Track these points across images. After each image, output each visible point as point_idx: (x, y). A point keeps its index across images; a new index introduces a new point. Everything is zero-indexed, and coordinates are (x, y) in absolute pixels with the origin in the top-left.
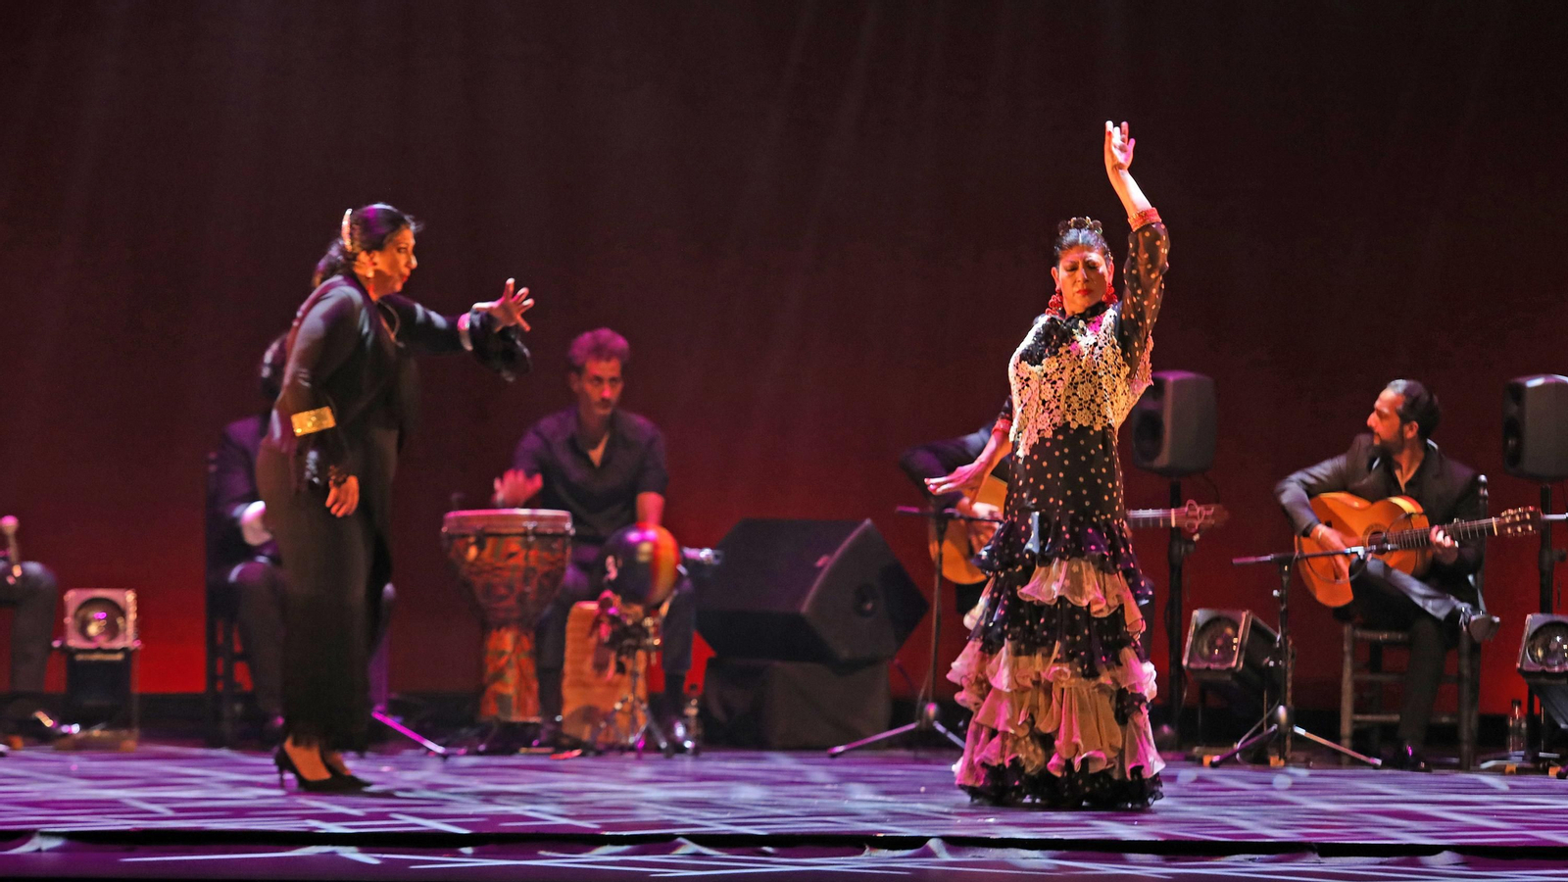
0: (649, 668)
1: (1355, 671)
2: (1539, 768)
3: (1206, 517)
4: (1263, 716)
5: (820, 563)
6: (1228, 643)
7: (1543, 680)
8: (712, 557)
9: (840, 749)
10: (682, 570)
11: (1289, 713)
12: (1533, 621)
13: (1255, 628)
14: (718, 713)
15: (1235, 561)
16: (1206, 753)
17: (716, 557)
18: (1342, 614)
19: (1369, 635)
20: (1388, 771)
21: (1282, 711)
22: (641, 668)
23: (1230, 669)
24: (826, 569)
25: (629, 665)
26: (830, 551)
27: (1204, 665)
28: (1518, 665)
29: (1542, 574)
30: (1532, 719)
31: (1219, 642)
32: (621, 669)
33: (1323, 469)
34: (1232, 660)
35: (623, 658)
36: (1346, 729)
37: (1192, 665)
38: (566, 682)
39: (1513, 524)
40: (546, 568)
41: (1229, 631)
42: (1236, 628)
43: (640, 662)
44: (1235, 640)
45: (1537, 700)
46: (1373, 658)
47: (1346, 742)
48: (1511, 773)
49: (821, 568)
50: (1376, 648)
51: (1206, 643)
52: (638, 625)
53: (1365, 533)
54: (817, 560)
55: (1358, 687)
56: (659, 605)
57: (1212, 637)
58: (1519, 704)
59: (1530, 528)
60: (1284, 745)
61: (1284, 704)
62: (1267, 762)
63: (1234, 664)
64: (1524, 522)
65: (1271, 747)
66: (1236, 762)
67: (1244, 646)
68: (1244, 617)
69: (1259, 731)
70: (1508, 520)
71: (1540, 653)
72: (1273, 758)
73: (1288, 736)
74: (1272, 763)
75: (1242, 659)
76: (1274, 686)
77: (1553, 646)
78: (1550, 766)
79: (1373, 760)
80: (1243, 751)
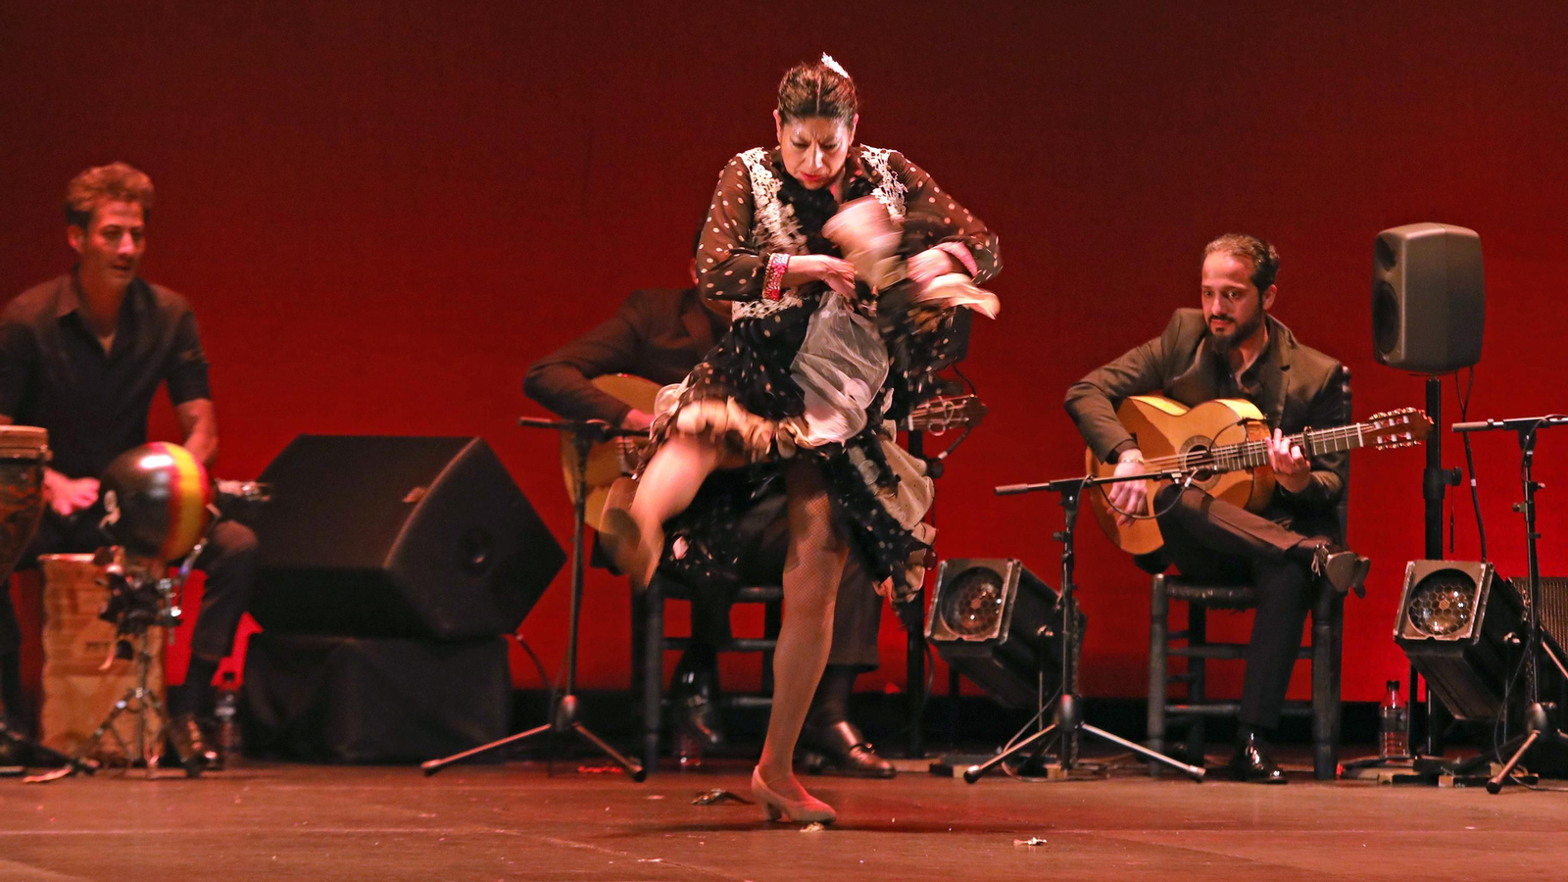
0: (165, 649)
1: (1169, 640)
2: (1428, 777)
3: (957, 413)
4: (1038, 711)
5: (409, 499)
6: (989, 605)
7: (1429, 653)
8: (256, 491)
9: (433, 763)
10: (212, 508)
11: (1076, 703)
12: (1417, 569)
13: (1026, 583)
14: (265, 713)
15: (998, 489)
16: (958, 763)
17: (264, 491)
18: (1151, 562)
19: (1187, 591)
20: (1215, 785)
21: (1067, 703)
22: (154, 649)
23: (990, 642)
24: (418, 506)
25: (138, 645)
26: (424, 482)
27: (954, 636)
28: (1396, 633)
29: (1429, 503)
30: (1417, 709)
31: (976, 604)
32: (125, 651)
33: (1131, 361)
34: (993, 630)
35: (129, 638)
36: (1155, 724)
37: (937, 637)
38: (47, 669)
39: (1386, 432)
40: (12, 508)
41: (990, 588)
42: (998, 582)
43: (153, 642)
44: (999, 601)
45: (1421, 680)
46: (1193, 624)
47: (1157, 743)
48: (1386, 783)
49: (413, 504)
50: (1197, 609)
51: (957, 606)
52: (151, 589)
53: (1182, 450)
54: (405, 495)
55: (1170, 662)
56: (179, 563)
57: (966, 596)
58: (1397, 686)
59: (1408, 436)
60: (1069, 747)
61: (1069, 692)
62: (1043, 773)
63: (995, 635)
64: (1400, 429)
65: (1050, 752)
66: (1002, 774)
67: (1011, 608)
68: (1009, 569)
69: (1033, 730)
70: (1378, 426)
71: (1426, 615)
72: (1053, 768)
73: (1075, 737)
74: (1051, 775)
75: (1007, 626)
76: (1054, 667)
77: (1444, 604)
78: (1442, 773)
79: (1194, 769)
80: (1012, 759)
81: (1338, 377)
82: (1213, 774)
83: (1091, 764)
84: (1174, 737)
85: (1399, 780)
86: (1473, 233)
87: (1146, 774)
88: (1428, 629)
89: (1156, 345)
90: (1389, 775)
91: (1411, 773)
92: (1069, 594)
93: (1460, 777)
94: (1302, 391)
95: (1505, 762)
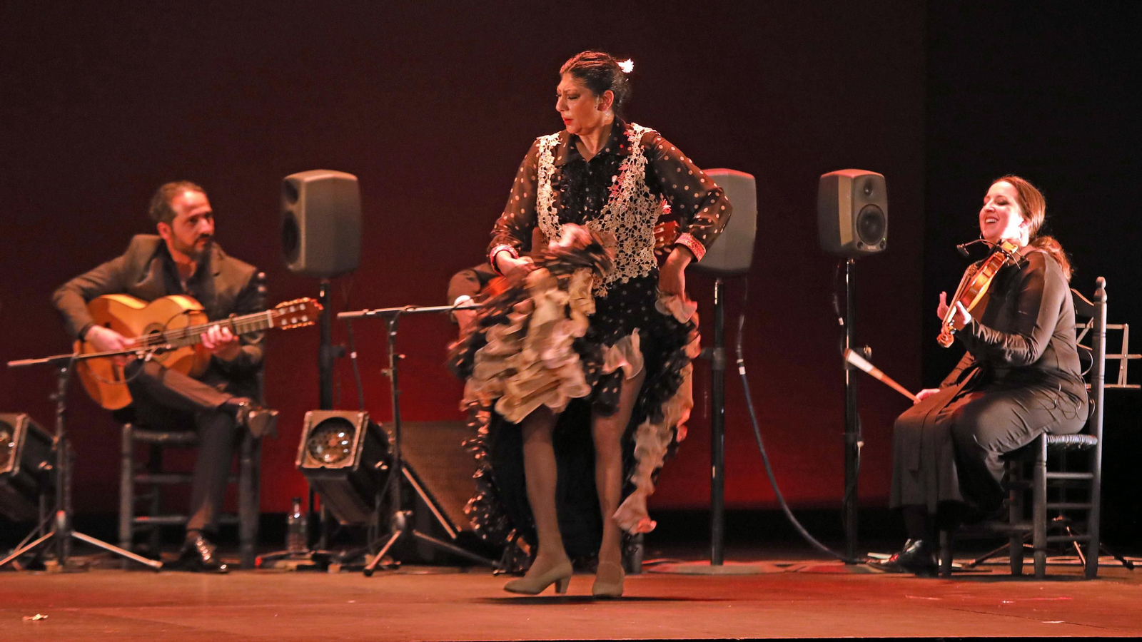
1: (136, 472)
2: (322, 565)
4: (40, 522)
6: (4, 447)
7: (322, 477)
11: (69, 518)
12: (313, 418)
13: (31, 432)
15: (12, 364)
18: (121, 416)
19: (149, 436)
20: (168, 574)
21: (61, 518)
23: (6, 474)
28: (298, 463)
30: (312, 517)
33: (99, 274)
34: (8, 466)
36: (125, 531)
39: (288, 316)
41: (5, 435)
42: (10, 430)
44: (11, 445)
46: (152, 458)
47: (126, 544)
48: (291, 571)
50: (155, 447)
53: (144, 333)
55: (138, 489)
58: (300, 502)
60: (62, 550)
61: (63, 509)
62: (42, 568)
63: (9, 469)
64: (299, 314)
65: (49, 552)
66: (13, 569)
67: (20, 450)
68: (19, 421)
69: (36, 537)
70: (282, 312)
71: (319, 449)
72: (51, 564)
73: (67, 541)
74: (49, 570)
75: (18, 463)
76: (52, 491)
77: (332, 442)
78: (331, 563)
79: (153, 563)
80: (21, 558)
81: (254, 280)
82: (167, 566)
83: (79, 560)
84: (140, 541)
85: (301, 568)
86: (352, 177)
87: (118, 567)
88: (321, 460)
89: (119, 262)
90: (293, 564)
91: (309, 563)
92: (63, 439)
93: (344, 565)
94: (230, 290)
95: (376, 553)
